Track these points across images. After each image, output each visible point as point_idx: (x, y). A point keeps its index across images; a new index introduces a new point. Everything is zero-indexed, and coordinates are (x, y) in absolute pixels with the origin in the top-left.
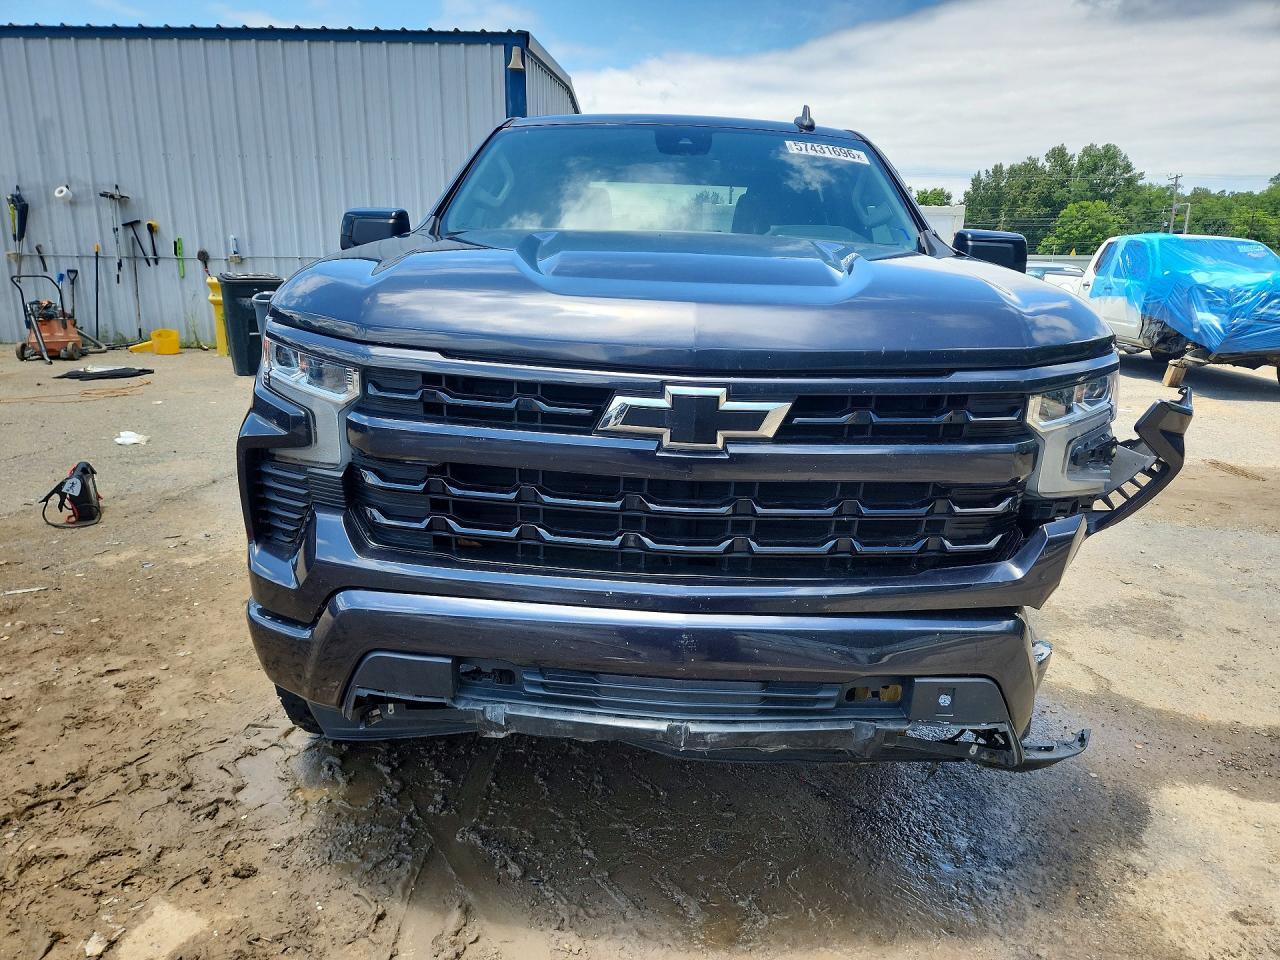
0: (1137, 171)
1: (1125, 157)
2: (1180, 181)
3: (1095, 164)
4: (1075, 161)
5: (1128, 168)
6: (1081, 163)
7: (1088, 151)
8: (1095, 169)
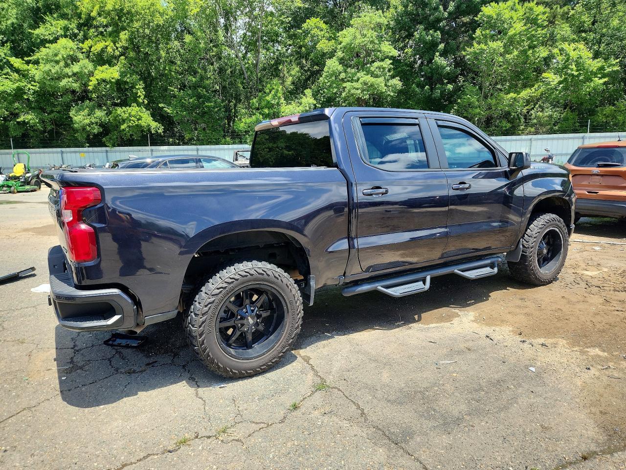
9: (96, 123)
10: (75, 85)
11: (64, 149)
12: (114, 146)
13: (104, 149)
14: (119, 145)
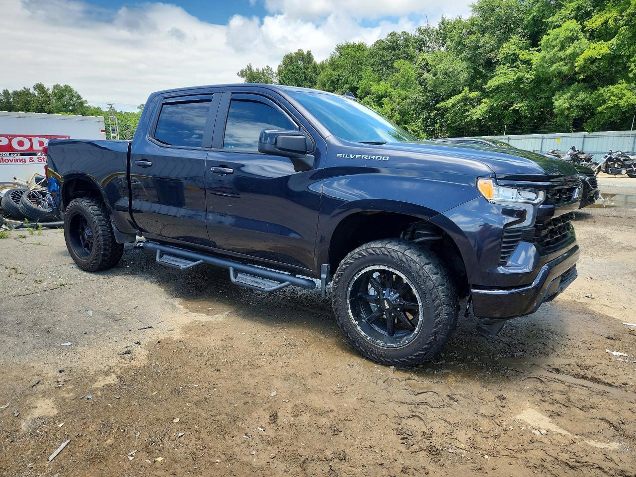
0: (84, 99)
1: (76, 92)
2: (113, 106)
3: (62, 94)
4: (50, 92)
5: (79, 97)
6: (53, 91)
7: (56, 87)
8: (62, 96)
9: (577, 107)
10: (564, 68)
11: (545, 135)
12: (593, 130)
13: (583, 134)
14: (599, 130)
